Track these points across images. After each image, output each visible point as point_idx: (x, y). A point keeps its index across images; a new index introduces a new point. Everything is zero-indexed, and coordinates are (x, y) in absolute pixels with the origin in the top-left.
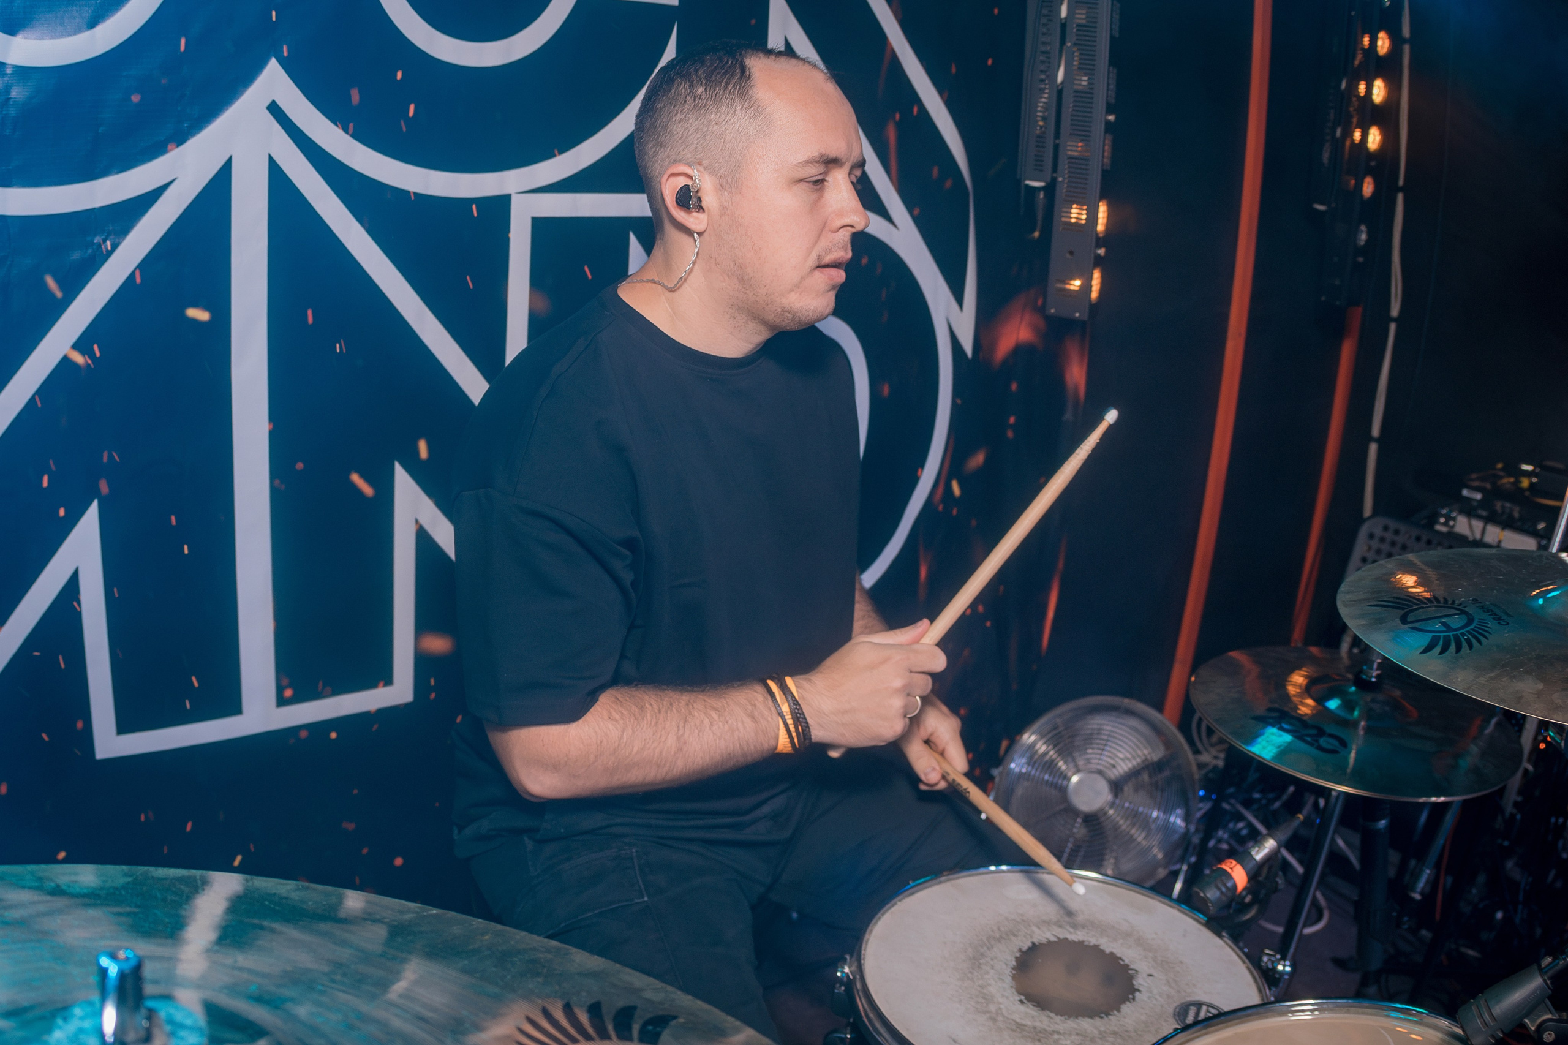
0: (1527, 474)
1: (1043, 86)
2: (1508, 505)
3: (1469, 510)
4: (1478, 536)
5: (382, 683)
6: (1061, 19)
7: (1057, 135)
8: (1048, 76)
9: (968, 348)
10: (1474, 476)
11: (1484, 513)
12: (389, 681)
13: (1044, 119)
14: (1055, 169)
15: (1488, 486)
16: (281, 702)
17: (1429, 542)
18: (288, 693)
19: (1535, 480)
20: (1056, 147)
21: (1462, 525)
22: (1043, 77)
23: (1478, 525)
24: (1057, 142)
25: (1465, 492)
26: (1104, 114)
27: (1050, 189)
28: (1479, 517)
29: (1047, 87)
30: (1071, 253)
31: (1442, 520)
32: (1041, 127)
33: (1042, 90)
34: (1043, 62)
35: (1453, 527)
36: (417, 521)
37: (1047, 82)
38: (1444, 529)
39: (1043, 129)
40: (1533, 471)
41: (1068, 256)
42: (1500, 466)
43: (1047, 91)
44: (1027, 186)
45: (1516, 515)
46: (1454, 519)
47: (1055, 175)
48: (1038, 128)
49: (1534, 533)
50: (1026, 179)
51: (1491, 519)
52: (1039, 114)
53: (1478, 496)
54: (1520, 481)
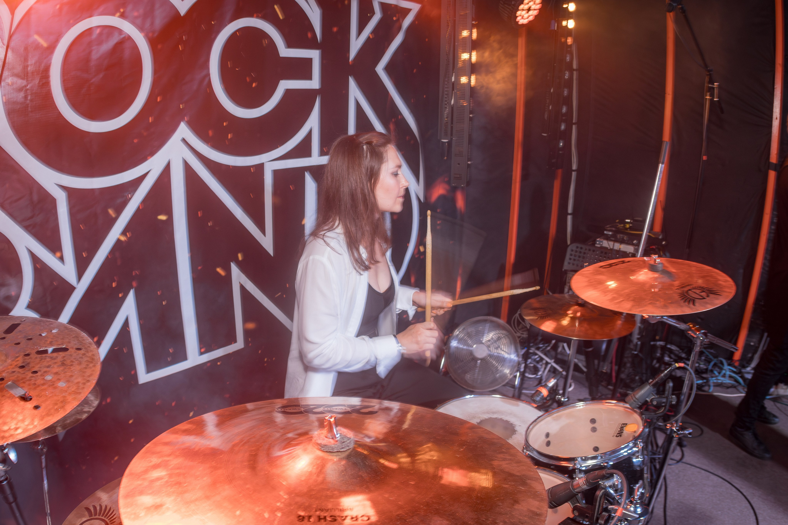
0: (628, 223)
1: (446, 106)
2: (621, 235)
3: (608, 238)
4: (612, 247)
5: (233, 343)
6: (452, 82)
7: (452, 123)
8: (447, 103)
9: (422, 199)
10: (608, 226)
11: (613, 239)
12: (235, 341)
13: (447, 118)
14: (452, 135)
15: (614, 229)
16: (201, 353)
17: (594, 251)
18: (203, 350)
19: (631, 225)
20: (452, 127)
21: (605, 244)
22: (446, 103)
23: (611, 243)
24: (452, 125)
25: (605, 232)
26: (469, 114)
27: (450, 142)
28: (611, 240)
29: (448, 106)
30: (459, 164)
31: (598, 243)
32: (446, 120)
33: (446, 108)
34: (446, 98)
35: (602, 245)
36: (240, 283)
37: (447, 104)
38: (599, 246)
39: (447, 121)
40: (630, 222)
41: (458, 165)
42: (617, 221)
43: (448, 108)
44: (442, 141)
45: (625, 238)
46: (602, 242)
47: (452, 137)
48: (445, 121)
49: (633, 244)
50: (441, 139)
51: (616, 241)
52: (445, 116)
53: (610, 233)
54: (626, 226)
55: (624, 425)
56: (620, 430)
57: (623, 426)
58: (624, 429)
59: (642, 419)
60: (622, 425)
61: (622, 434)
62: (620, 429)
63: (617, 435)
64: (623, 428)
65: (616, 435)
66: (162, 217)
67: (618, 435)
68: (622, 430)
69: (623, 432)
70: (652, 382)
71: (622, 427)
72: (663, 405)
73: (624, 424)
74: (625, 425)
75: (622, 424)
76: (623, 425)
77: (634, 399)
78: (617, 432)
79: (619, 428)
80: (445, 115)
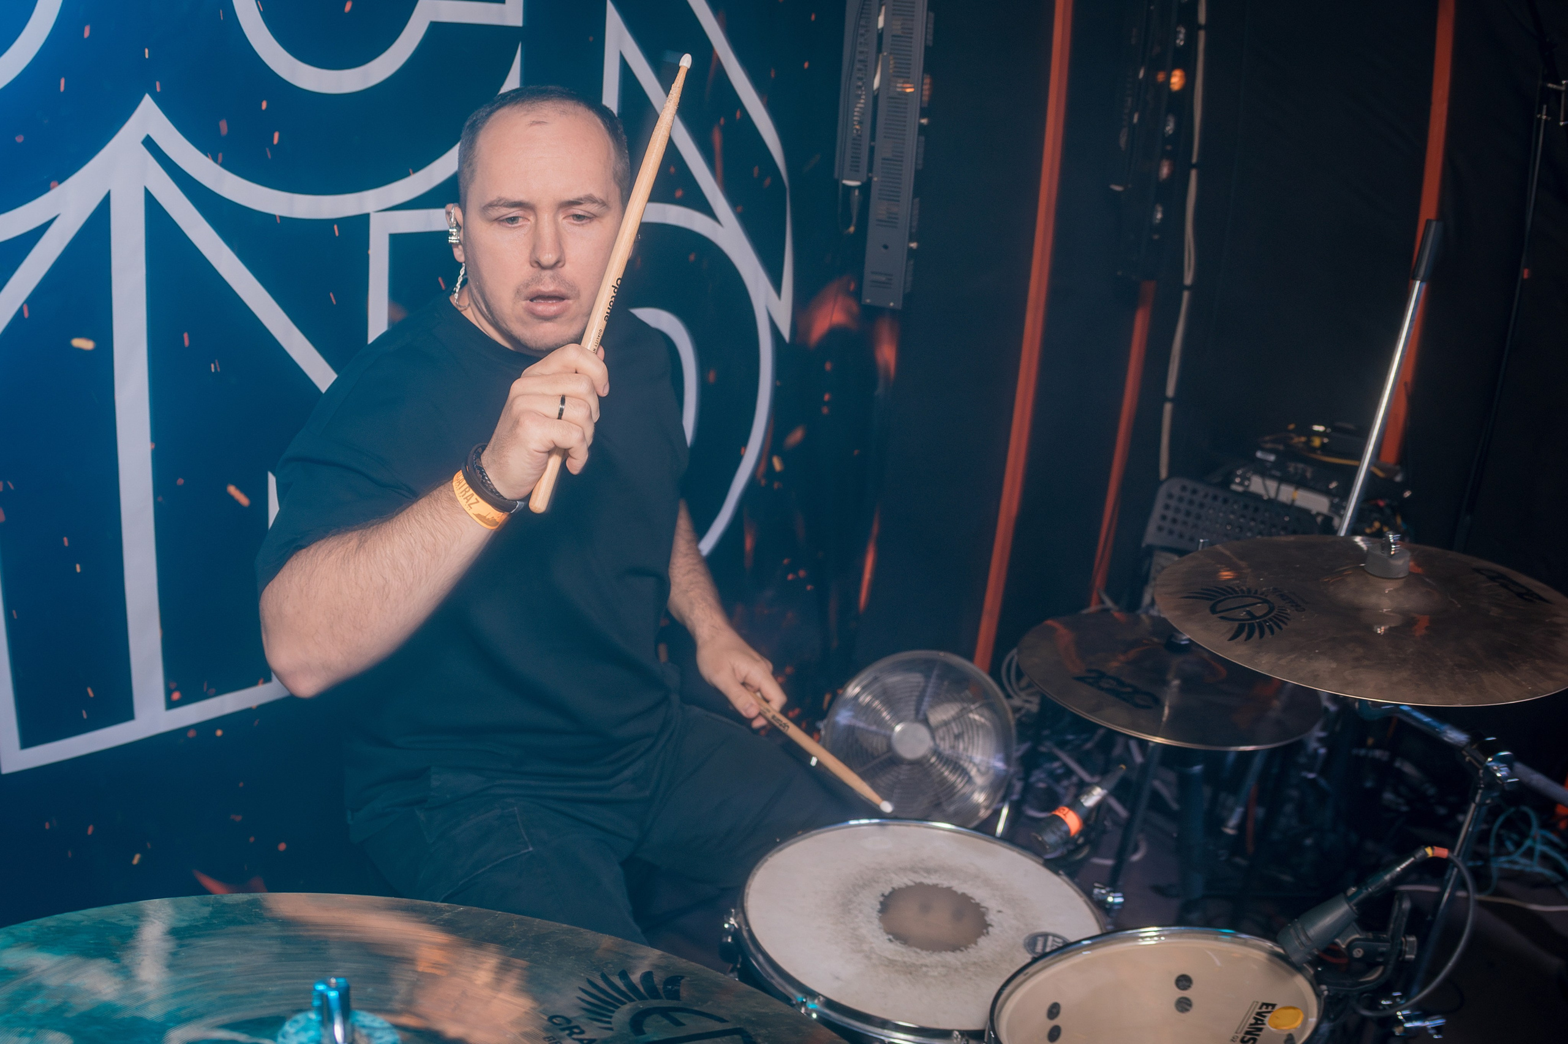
0: (1318, 433)
1: (860, 93)
2: (1301, 466)
3: (1264, 471)
4: (1272, 494)
6: (878, 30)
7: (873, 137)
8: (864, 83)
9: (786, 332)
10: (1267, 438)
11: (1278, 474)
13: (860, 123)
14: (870, 169)
15: (1281, 447)
16: (171, 705)
17: (1225, 501)
18: (176, 696)
19: (1326, 440)
20: (872, 150)
21: (1257, 485)
22: (860, 84)
23: (1272, 485)
24: (872, 143)
25: (1259, 454)
26: (918, 118)
27: (866, 188)
28: (1273, 477)
29: (864, 93)
30: (886, 247)
31: (1238, 480)
32: (857, 130)
33: (859, 97)
34: (860, 70)
35: (1248, 486)
37: (863, 88)
38: (1240, 489)
39: (859, 132)
40: (1324, 432)
41: (883, 250)
42: (1292, 427)
43: (863, 97)
44: (845, 186)
45: (1309, 475)
46: (1249, 479)
47: (870, 175)
48: (855, 131)
49: (1327, 492)
50: (843, 179)
51: (1283, 480)
52: (855, 118)
53: (1272, 458)
54: (1312, 441)
55: (1267, 1008)
56: (1253, 1021)
57: (1264, 1009)
58: (1266, 1020)
59: (1318, 995)
60: (1261, 1008)
61: (1258, 1035)
62: (1255, 1018)
63: (1244, 1037)
64: (1264, 1017)
65: (1241, 1035)
66: (83, 344)
67: (1249, 1037)
68: (1259, 1022)
69: (1260, 1030)
70: (1355, 895)
71: (1259, 1014)
72: (1380, 960)
73: (1267, 1005)
74: (1270, 1007)
75: (1263, 1004)
76: (1265, 1007)
77: (1303, 938)
78: (1246, 1029)
79: (1254, 1015)
80: (856, 116)
